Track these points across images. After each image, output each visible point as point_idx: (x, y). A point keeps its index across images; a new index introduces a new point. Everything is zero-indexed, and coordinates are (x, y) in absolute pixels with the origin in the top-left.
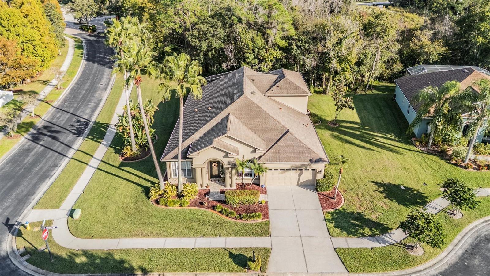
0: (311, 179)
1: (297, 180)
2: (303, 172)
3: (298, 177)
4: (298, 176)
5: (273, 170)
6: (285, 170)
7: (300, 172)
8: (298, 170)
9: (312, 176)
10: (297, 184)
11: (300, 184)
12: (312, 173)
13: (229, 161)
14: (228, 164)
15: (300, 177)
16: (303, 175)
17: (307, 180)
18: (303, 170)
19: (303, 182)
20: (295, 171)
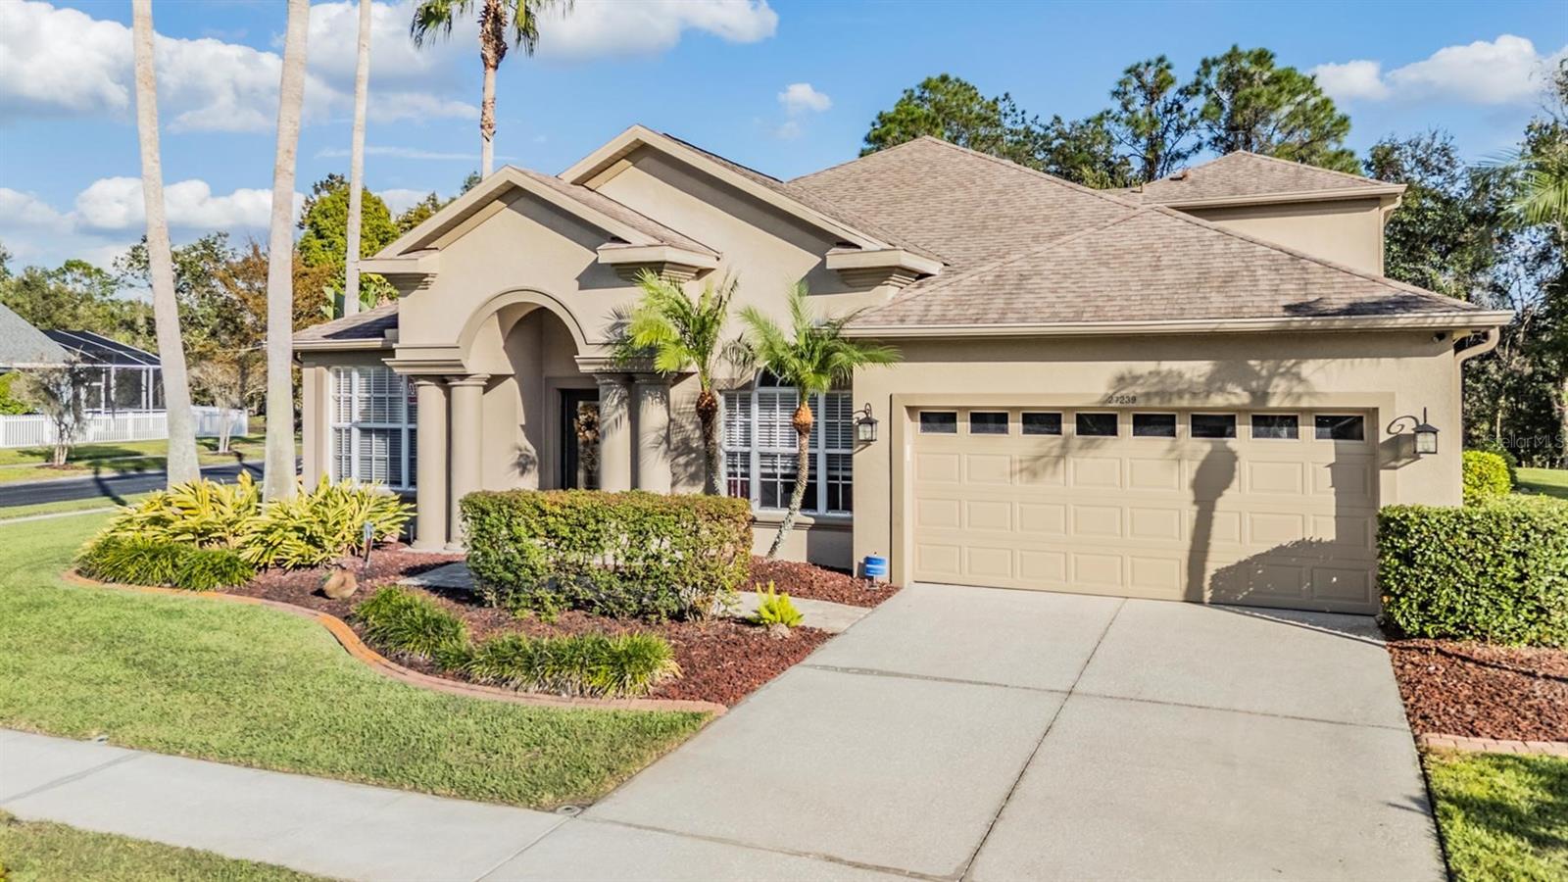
1: (1186, 543)
2: (1233, 457)
3: (1190, 512)
4: (1189, 494)
5: (963, 425)
6: (1069, 427)
7: (1212, 452)
8: (1183, 428)
9: (1333, 498)
10: (1185, 580)
11: (1213, 577)
12: (1333, 460)
13: (619, 316)
14: (605, 340)
15: (1215, 514)
16: (1235, 483)
17: (1281, 548)
18: (1233, 435)
19: (1243, 558)
20: (1159, 444)
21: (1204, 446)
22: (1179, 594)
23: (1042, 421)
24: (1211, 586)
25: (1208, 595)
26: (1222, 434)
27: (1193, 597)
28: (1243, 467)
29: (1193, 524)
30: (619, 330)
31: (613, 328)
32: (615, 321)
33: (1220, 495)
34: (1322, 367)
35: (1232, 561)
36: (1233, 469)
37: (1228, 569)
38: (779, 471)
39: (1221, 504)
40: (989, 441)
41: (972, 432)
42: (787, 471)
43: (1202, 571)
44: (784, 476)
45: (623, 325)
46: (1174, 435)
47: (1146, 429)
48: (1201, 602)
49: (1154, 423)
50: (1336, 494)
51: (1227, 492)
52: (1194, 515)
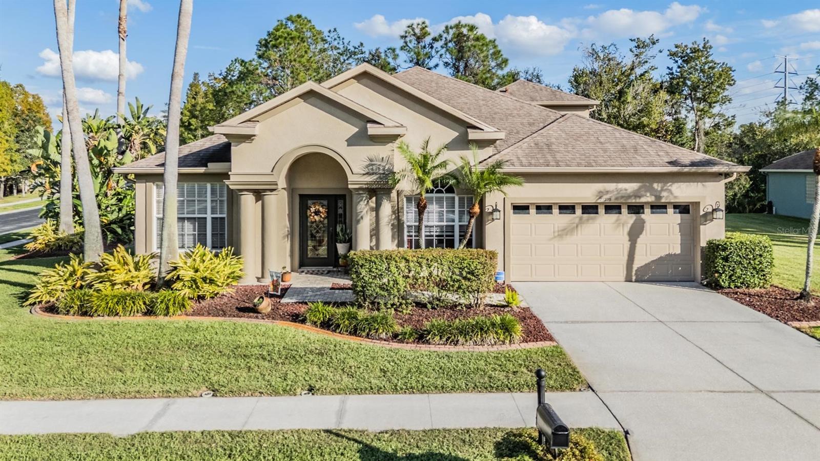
0: (678, 251)
1: (626, 257)
2: (643, 222)
3: (627, 244)
4: (627, 238)
5: (533, 211)
6: (579, 211)
7: (636, 220)
8: (624, 210)
9: (680, 237)
10: (625, 272)
11: (636, 271)
12: (680, 222)
13: (371, 160)
14: (364, 172)
15: (637, 245)
16: (644, 232)
17: (661, 257)
18: (643, 213)
19: (647, 262)
20: (613, 217)
21: (632, 218)
22: (623, 278)
23: (567, 209)
24: (635, 274)
25: (634, 278)
26: (638, 213)
27: (628, 280)
28: (647, 226)
29: (628, 249)
30: (371, 167)
31: (367, 166)
32: (368, 163)
33: (638, 237)
34: (680, 187)
35: (643, 264)
36: (643, 227)
37: (641, 267)
38: (435, 234)
39: (639, 240)
40: (544, 217)
41: (537, 214)
42: (437, 234)
43: (632, 268)
44: (437, 236)
45: (372, 165)
46: (621, 213)
47: (610, 211)
48: (631, 281)
49: (612, 208)
50: (681, 235)
51: (641, 236)
52: (629, 246)
